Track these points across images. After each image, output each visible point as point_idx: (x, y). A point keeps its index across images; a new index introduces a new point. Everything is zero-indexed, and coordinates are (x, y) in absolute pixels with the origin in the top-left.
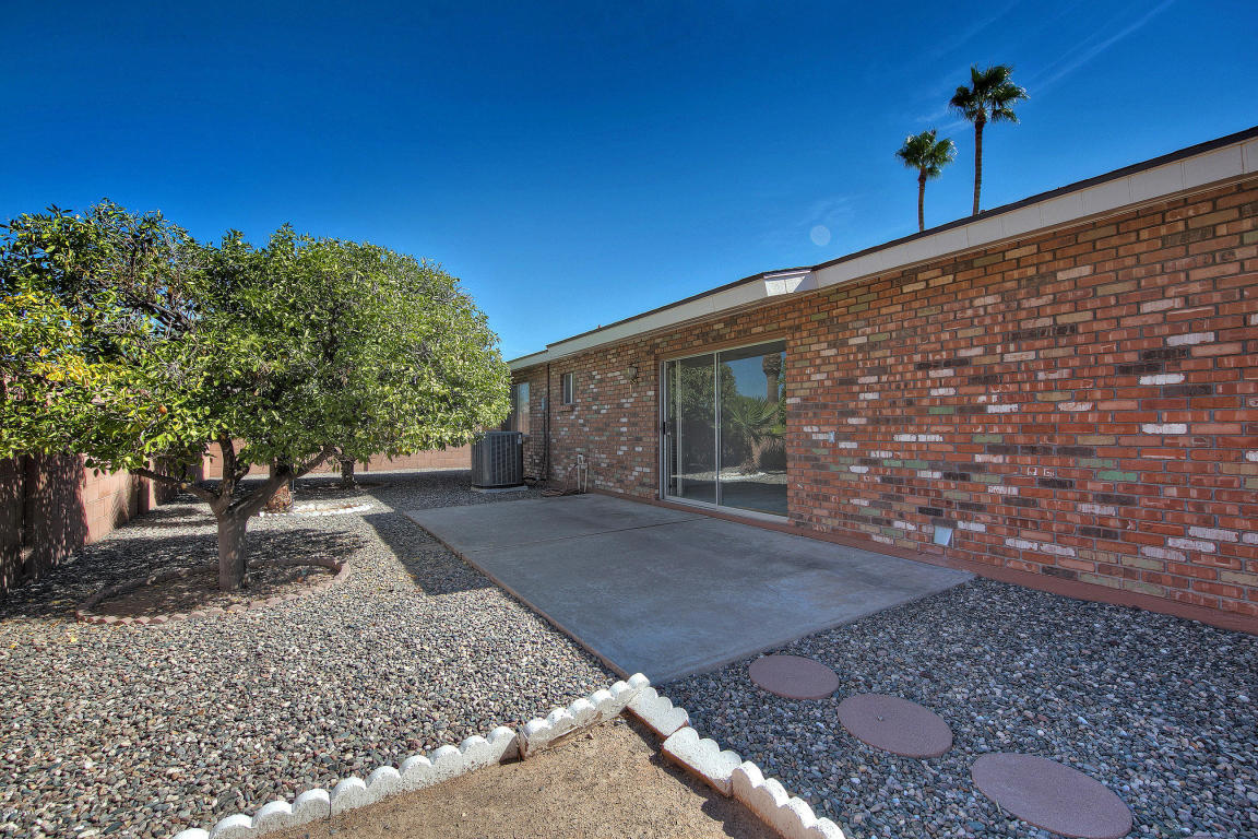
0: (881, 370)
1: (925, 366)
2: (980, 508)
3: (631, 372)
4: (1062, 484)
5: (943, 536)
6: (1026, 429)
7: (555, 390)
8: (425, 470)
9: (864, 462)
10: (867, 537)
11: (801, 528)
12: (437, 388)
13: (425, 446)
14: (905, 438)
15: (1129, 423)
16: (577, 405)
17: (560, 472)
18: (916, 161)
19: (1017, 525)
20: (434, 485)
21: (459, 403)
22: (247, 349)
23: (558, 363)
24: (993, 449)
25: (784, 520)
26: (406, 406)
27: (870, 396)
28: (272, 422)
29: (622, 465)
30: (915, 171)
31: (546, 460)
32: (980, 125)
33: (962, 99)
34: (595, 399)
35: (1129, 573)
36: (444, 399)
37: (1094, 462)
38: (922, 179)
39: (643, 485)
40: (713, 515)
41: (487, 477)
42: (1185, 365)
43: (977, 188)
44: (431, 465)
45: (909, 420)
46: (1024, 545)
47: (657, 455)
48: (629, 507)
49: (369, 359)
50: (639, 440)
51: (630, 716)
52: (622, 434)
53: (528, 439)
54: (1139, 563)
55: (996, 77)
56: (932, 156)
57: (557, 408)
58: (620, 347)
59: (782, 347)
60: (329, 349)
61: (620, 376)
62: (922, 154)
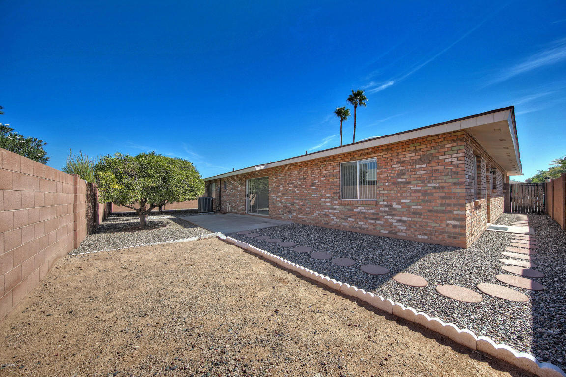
0: (283, 184)
1: (288, 184)
2: (295, 210)
3: (240, 182)
4: (304, 205)
5: (290, 216)
6: (300, 196)
7: (222, 186)
8: (184, 209)
9: (281, 203)
10: (280, 218)
11: (271, 217)
12: (187, 188)
13: (185, 200)
14: (286, 197)
15: (311, 194)
16: (227, 190)
17: (223, 207)
18: (340, 115)
19: (299, 213)
20: (187, 212)
21: (193, 191)
22: (150, 182)
23: (223, 178)
24: (297, 199)
25: (268, 216)
26: (181, 192)
27: (281, 189)
28: (153, 196)
29: (238, 205)
30: (340, 118)
31: (220, 205)
32: (356, 107)
33: (350, 99)
34: (232, 188)
35: (311, 220)
36: (189, 190)
37: (308, 201)
38: (342, 121)
39: (242, 210)
40: (256, 216)
41: (202, 210)
42: (316, 185)
43: (355, 125)
44: (186, 208)
45: (286, 194)
46: (300, 216)
47: (245, 203)
48: (238, 215)
49: (173, 183)
50: (241, 199)
51: (217, 237)
52: (238, 197)
53: (215, 199)
54: (311, 217)
55: (359, 93)
56: (344, 114)
57: (222, 190)
58: (238, 176)
59: (268, 178)
60: (164, 180)
61: (238, 183)
62: (341, 114)
